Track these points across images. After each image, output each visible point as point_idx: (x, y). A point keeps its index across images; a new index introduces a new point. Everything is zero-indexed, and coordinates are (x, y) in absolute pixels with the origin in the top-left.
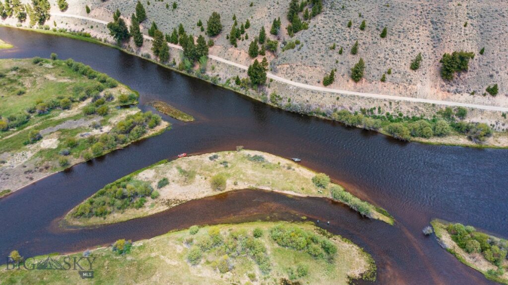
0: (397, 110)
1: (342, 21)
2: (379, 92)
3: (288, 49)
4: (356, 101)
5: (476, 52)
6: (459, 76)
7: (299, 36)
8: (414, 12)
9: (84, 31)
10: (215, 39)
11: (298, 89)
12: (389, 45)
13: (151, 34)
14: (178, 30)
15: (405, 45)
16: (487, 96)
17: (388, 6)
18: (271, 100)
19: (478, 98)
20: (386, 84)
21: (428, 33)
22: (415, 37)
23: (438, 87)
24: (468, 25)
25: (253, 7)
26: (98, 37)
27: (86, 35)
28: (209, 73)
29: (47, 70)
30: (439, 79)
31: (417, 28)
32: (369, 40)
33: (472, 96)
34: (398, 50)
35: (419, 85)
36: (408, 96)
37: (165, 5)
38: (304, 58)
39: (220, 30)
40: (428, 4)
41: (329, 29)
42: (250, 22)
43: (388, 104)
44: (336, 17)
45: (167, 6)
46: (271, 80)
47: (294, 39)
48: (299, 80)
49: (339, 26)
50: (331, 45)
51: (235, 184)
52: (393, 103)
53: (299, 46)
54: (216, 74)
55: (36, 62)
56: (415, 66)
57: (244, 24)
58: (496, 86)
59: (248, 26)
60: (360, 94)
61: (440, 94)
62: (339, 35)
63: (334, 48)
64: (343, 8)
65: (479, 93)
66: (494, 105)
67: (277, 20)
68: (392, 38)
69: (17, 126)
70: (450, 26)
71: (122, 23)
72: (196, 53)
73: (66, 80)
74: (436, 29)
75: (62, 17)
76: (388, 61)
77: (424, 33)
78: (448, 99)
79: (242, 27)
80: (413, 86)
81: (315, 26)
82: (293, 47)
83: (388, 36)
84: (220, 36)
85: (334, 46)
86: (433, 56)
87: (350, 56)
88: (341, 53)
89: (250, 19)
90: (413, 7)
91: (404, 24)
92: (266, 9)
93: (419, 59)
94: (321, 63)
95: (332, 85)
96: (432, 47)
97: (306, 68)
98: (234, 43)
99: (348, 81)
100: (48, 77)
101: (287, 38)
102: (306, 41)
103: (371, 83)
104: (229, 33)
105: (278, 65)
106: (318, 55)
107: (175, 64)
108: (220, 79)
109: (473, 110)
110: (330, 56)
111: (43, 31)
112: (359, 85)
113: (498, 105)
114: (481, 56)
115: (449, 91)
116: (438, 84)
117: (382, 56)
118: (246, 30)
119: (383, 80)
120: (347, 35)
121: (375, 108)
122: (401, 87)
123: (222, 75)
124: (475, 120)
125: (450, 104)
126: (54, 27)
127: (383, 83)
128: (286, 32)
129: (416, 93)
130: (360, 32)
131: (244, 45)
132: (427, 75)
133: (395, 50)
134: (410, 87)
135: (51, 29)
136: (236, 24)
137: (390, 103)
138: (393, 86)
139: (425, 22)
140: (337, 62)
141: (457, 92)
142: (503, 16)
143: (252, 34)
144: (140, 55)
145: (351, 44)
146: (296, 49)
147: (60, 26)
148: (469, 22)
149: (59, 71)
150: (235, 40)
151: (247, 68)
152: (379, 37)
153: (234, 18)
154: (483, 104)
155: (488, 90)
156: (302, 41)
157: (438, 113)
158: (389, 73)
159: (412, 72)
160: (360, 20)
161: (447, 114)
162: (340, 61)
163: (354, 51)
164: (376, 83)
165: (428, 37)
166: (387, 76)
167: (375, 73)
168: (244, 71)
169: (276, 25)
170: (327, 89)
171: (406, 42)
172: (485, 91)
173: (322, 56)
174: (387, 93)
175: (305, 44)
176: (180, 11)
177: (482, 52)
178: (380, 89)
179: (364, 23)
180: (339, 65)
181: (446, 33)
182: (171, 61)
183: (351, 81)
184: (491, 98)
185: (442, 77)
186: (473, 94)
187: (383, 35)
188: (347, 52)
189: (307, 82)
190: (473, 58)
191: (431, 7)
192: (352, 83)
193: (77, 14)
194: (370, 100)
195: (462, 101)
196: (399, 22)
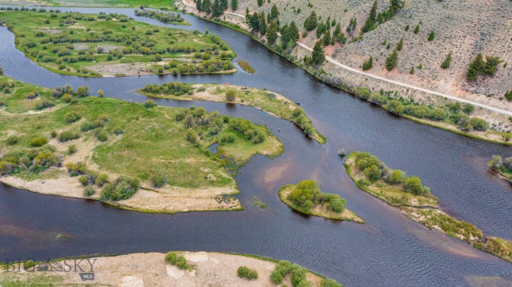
1: (404, 25)
2: (404, 81)
3: (353, 42)
4: (381, 84)
6: (484, 80)
7: (366, 34)
8: (469, 24)
10: (309, 33)
11: (341, 68)
12: (431, 47)
15: (445, 49)
16: (503, 100)
17: (448, 18)
19: (494, 101)
20: (413, 76)
21: (473, 42)
22: (458, 44)
23: (459, 86)
25: (346, 13)
27: (237, 27)
28: (292, 54)
29: (197, 37)
31: (464, 37)
32: (417, 41)
33: (488, 98)
34: (438, 52)
35: (442, 82)
36: (428, 88)
37: (294, 11)
38: (359, 49)
39: (315, 27)
40: (486, 19)
41: (389, 30)
42: (337, 22)
43: (405, 90)
44: (400, 22)
46: (329, 62)
47: (361, 36)
48: (347, 63)
49: (399, 29)
52: (410, 91)
53: (360, 40)
54: (296, 55)
55: (195, 33)
56: (445, 66)
57: (331, 22)
60: (386, 80)
61: (458, 92)
62: (395, 35)
63: (384, 44)
64: (411, 16)
65: (496, 96)
66: (507, 110)
67: (354, 20)
68: (438, 42)
70: (497, 38)
71: (255, 15)
74: (483, 40)
75: (231, 15)
76: (424, 59)
77: (469, 41)
78: (464, 97)
79: (328, 24)
80: (437, 82)
81: (380, 27)
83: (434, 39)
84: (313, 30)
88: (389, 48)
89: (338, 20)
90: (470, 20)
91: (454, 32)
92: (352, 14)
93: (449, 58)
95: (369, 71)
96: (471, 53)
97: (355, 55)
98: (319, 36)
99: (383, 69)
101: (357, 36)
102: (367, 37)
103: (401, 73)
104: (317, 29)
105: (339, 52)
106: (370, 48)
108: (296, 59)
109: (482, 109)
110: (379, 49)
111: (216, 22)
112: (390, 73)
115: (467, 91)
117: (421, 54)
119: (411, 72)
120: (401, 36)
121: (392, 92)
122: (425, 81)
124: (480, 117)
125: (461, 100)
126: (223, 20)
127: (411, 75)
128: (359, 31)
129: (437, 87)
130: (412, 34)
132: (454, 76)
133: (435, 51)
134: (433, 82)
135: (221, 21)
136: (323, 22)
137: (408, 90)
138: (418, 79)
139: (475, 33)
140: (382, 54)
141: (474, 92)
144: (260, 41)
146: (357, 42)
147: (227, 20)
150: (321, 33)
152: (426, 40)
155: (506, 95)
156: (365, 37)
157: (446, 106)
158: (420, 67)
159: (442, 70)
161: (455, 108)
162: (384, 54)
163: (399, 48)
164: (405, 74)
165: (471, 45)
168: (310, 52)
169: (353, 23)
171: (448, 46)
172: (503, 95)
173: (373, 49)
174: (411, 83)
175: (365, 39)
178: (406, 79)
179: (417, 28)
181: (491, 43)
182: (274, 45)
183: (385, 70)
184: (507, 102)
186: (489, 96)
187: (431, 39)
188: (394, 48)
189: (351, 66)
190: (505, 66)
191: (487, 22)
192: (385, 71)
193: (241, 14)
194: (392, 85)
195: (476, 100)
196: (450, 30)
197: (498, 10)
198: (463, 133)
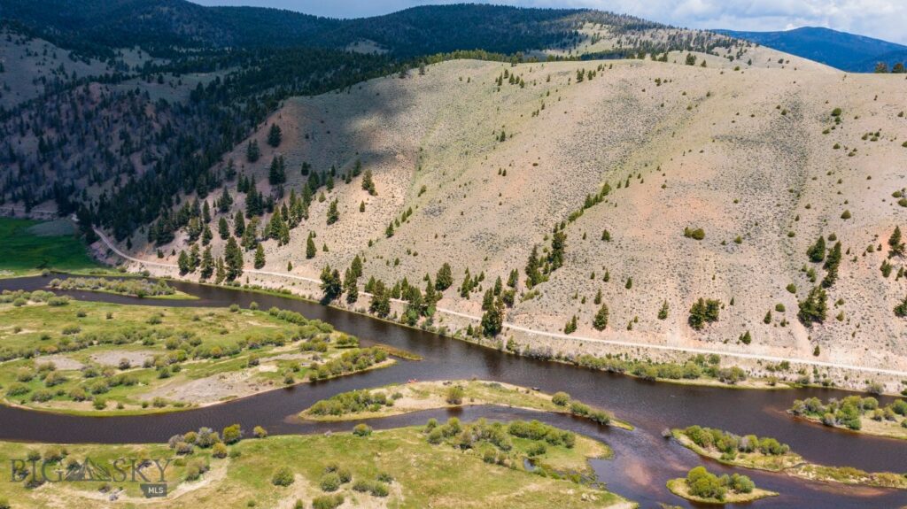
0: (645, 356)
1: (585, 273)
2: (625, 340)
3: (526, 299)
4: (601, 347)
5: (727, 303)
6: (710, 325)
7: (539, 287)
8: (660, 265)
9: (284, 288)
10: (445, 292)
12: (636, 295)
13: (368, 290)
14: (400, 284)
15: (652, 296)
16: (741, 345)
17: (633, 260)
18: (507, 347)
19: (732, 346)
20: (633, 332)
21: (676, 285)
22: (662, 289)
23: (689, 336)
24: (717, 278)
25: (488, 261)
26: (301, 294)
27: (285, 292)
28: (436, 325)
29: (249, 318)
30: (690, 328)
31: (664, 280)
32: (614, 291)
33: (725, 344)
35: (668, 334)
36: (656, 344)
37: (385, 263)
38: (544, 307)
39: (451, 283)
40: (674, 258)
41: (571, 281)
42: (485, 275)
43: (635, 350)
44: (578, 269)
45: (388, 263)
46: (508, 329)
47: (533, 291)
48: (538, 327)
49: (581, 277)
50: (574, 294)
51: (472, 401)
52: (641, 350)
53: (538, 296)
54: (444, 325)
55: (234, 311)
56: (663, 315)
57: (479, 276)
58: (747, 334)
59: (482, 278)
60: (606, 342)
61: (692, 343)
62: (582, 286)
63: (576, 298)
64: (586, 261)
65: (732, 341)
66: (749, 353)
67: (515, 272)
68: (638, 288)
69: (230, 355)
70: (698, 279)
71: (336, 274)
72: (422, 305)
73: (272, 326)
74: (684, 281)
75: (257, 274)
76: (635, 311)
77: (672, 285)
78: (700, 347)
79: (476, 278)
80: (663, 335)
81: (556, 278)
82: (532, 297)
83: (634, 286)
84: (450, 288)
85: (577, 295)
86: (682, 307)
87: (594, 305)
88: (583, 302)
89: (485, 272)
90: (659, 261)
91: (650, 276)
92: (502, 262)
93: (665, 306)
94: (563, 311)
95: (574, 332)
96: (680, 298)
97: (545, 316)
98: (465, 294)
99: (591, 329)
100: (250, 322)
101: (526, 291)
102: (546, 292)
103: (616, 331)
104: (461, 287)
105: (515, 315)
106: (560, 304)
107: (396, 317)
108: (449, 330)
109: (726, 356)
110: (573, 305)
111: (232, 287)
112: (603, 333)
113: (754, 354)
114: (731, 306)
115: (700, 340)
116: (689, 332)
117: (628, 305)
118: (480, 283)
119: (629, 328)
120: (590, 286)
121: (621, 355)
122: (649, 335)
123: (451, 326)
124: (730, 365)
125: (702, 351)
126: (245, 283)
127: (629, 331)
128: (524, 284)
129: (666, 341)
130: (603, 283)
131: (477, 298)
132: (677, 324)
133: (642, 300)
134: (659, 335)
135: (242, 285)
136: (469, 276)
137: (638, 350)
138: (641, 334)
139: (672, 275)
140: (580, 311)
141: (709, 340)
142: (753, 271)
143: (487, 285)
144: (353, 310)
145: (595, 294)
146: (535, 299)
147: (252, 283)
148: (717, 275)
149: (262, 318)
150: (467, 291)
151: (480, 319)
152: (624, 288)
153: (467, 272)
154: (737, 352)
155: (741, 338)
156: (542, 291)
157: (690, 360)
158: (636, 321)
159: (661, 321)
160: (603, 273)
161: (700, 360)
162: (583, 310)
163: (597, 301)
164: (622, 332)
165: (676, 288)
166: (633, 324)
167: (621, 321)
168: (477, 321)
169: (514, 275)
170: (570, 336)
171: (653, 292)
172: (738, 340)
173: (564, 305)
174: (636, 341)
175: (545, 294)
176: (403, 267)
177: (732, 303)
178: (627, 337)
179: (607, 274)
180: (583, 314)
181: (694, 285)
182: (391, 314)
183: (594, 329)
184: (745, 345)
185: (691, 326)
186: (725, 342)
187: (629, 286)
188: (591, 301)
189: (547, 330)
190: (723, 308)
191: (678, 262)
192: (596, 331)
193: (275, 271)
194: (616, 347)
195: (715, 348)
196: (644, 274)
197: (680, 247)
198: (731, 386)
